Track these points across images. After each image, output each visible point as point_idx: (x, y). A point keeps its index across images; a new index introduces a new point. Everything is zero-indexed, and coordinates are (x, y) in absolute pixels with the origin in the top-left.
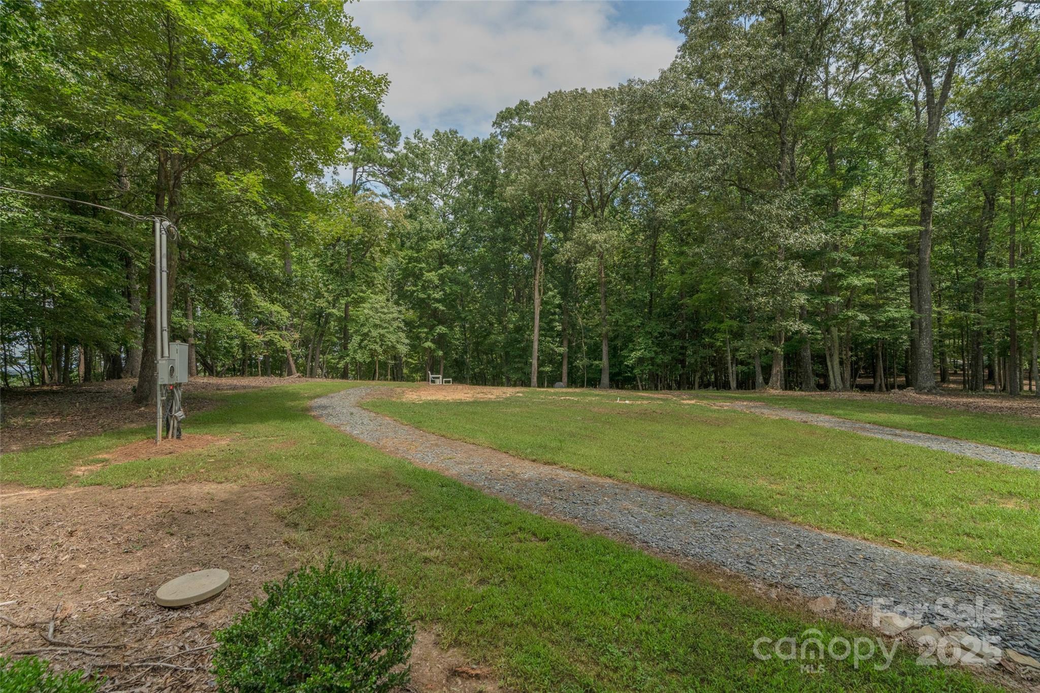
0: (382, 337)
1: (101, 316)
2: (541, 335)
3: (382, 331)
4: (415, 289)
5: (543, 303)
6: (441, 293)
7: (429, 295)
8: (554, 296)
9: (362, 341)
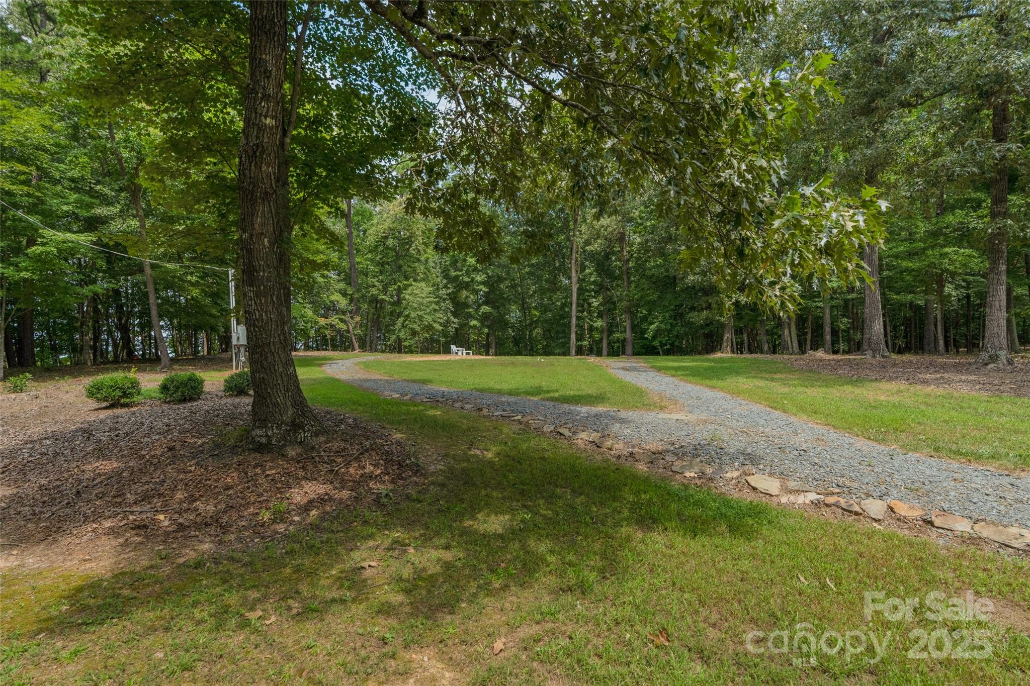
0: (420, 318)
1: (214, 311)
2: (578, 311)
3: (420, 313)
4: (460, 273)
5: (580, 281)
6: (483, 276)
7: (473, 279)
8: (591, 274)
9: (404, 321)
